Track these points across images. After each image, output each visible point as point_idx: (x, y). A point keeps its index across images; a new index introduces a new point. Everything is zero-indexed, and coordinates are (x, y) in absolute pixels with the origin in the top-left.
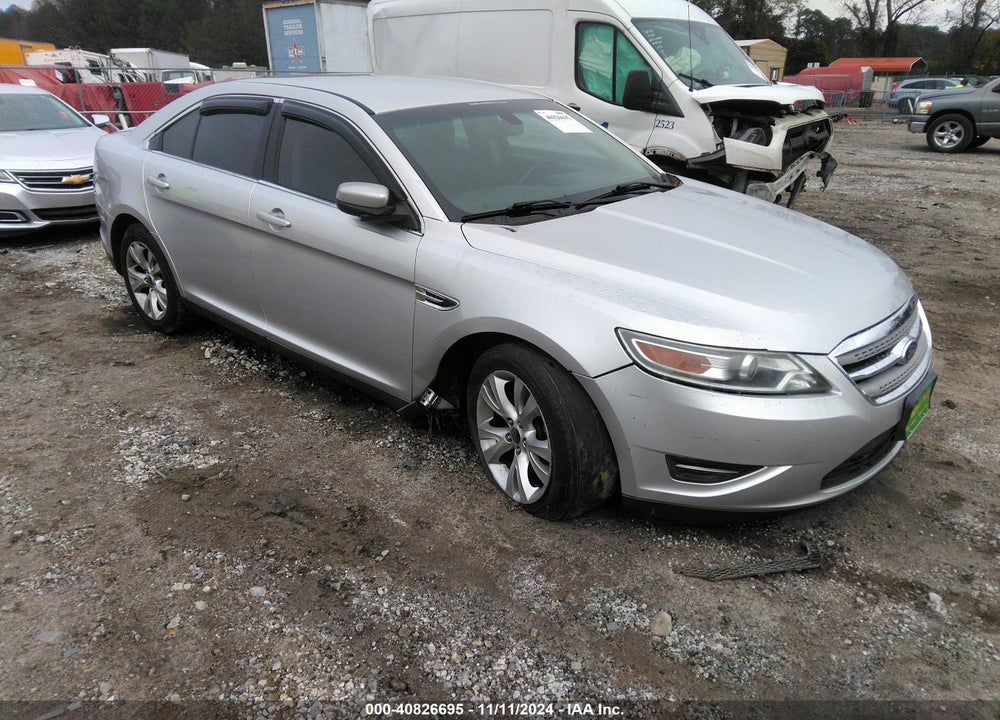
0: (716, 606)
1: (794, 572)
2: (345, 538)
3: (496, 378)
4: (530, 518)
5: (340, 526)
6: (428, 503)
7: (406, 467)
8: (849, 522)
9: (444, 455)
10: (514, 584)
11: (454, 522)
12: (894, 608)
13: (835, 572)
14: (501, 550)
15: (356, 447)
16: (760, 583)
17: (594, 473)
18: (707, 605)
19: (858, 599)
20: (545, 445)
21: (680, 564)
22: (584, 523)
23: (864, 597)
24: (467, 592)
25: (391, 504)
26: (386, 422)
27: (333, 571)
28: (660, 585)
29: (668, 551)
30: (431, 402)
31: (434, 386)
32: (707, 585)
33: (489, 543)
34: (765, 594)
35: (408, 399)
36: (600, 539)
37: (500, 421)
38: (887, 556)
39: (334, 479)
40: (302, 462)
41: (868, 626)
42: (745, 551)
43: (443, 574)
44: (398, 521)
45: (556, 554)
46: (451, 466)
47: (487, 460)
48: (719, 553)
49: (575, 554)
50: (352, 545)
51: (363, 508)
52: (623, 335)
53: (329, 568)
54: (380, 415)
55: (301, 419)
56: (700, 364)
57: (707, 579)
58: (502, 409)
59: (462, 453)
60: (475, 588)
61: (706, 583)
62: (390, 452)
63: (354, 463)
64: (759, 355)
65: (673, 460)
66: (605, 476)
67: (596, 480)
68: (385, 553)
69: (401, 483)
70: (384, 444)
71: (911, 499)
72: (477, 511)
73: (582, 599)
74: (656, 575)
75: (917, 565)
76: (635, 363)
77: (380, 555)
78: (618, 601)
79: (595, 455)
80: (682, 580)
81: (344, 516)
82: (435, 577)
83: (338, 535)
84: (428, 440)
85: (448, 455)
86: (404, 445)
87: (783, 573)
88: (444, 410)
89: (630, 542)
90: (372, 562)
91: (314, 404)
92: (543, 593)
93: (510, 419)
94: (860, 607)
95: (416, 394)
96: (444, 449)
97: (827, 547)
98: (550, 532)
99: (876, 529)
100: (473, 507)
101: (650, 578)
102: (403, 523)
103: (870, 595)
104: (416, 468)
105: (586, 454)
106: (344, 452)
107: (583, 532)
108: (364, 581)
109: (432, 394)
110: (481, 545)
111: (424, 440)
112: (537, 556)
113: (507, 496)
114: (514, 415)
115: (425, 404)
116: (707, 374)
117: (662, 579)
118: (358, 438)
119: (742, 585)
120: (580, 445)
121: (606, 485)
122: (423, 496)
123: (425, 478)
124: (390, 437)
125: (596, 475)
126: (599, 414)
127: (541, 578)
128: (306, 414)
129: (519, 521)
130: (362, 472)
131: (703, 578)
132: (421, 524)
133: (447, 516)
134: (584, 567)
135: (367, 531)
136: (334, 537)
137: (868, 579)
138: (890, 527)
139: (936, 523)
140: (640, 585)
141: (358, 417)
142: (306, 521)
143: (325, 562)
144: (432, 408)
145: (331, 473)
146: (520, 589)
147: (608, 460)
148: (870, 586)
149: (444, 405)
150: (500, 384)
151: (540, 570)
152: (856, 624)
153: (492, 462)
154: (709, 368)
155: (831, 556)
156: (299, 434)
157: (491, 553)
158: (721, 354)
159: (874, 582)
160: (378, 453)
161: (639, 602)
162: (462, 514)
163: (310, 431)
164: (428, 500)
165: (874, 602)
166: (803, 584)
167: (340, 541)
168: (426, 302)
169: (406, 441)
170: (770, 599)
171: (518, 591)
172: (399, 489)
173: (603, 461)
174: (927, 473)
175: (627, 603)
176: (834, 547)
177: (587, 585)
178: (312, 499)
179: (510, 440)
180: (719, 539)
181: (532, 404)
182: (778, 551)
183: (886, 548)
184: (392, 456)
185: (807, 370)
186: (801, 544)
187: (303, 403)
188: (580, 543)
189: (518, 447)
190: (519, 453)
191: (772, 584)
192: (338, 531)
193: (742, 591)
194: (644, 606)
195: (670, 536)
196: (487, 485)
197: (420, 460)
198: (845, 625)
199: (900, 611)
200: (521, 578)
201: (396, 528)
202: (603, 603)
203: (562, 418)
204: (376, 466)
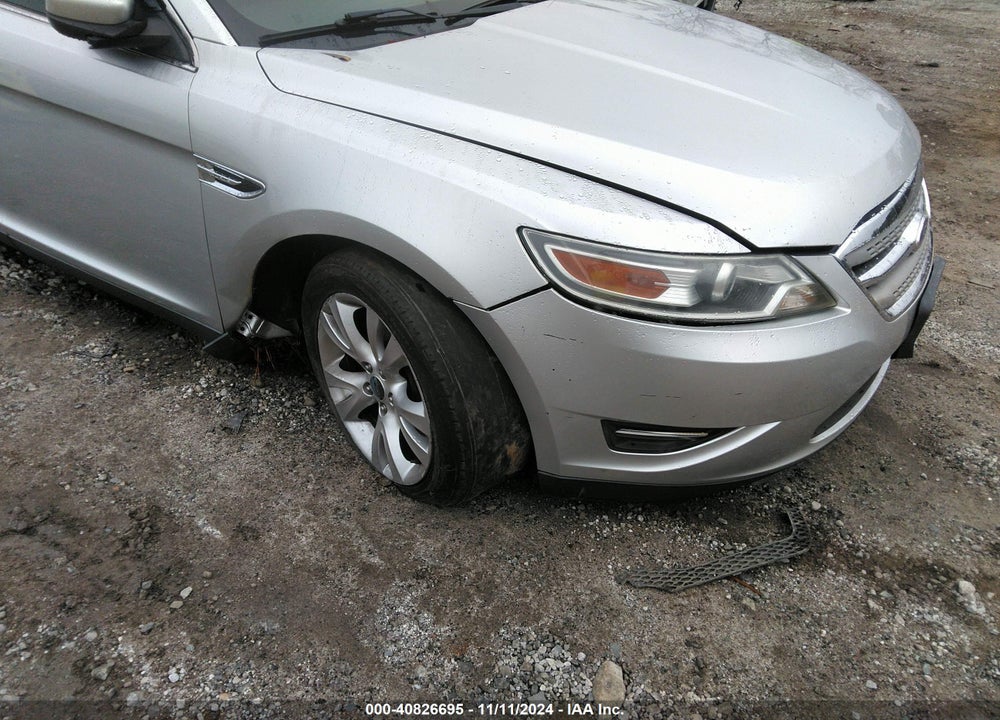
0: (682, 638)
1: (778, 564)
2: (125, 568)
3: (338, 304)
4: (408, 504)
5: (118, 545)
6: (257, 492)
7: (225, 429)
8: (830, 465)
9: (282, 404)
10: (385, 634)
11: (295, 523)
12: (919, 613)
13: (830, 555)
14: (367, 569)
15: (152, 399)
16: (737, 589)
17: (496, 449)
18: (669, 639)
19: (872, 603)
20: (419, 409)
21: (624, 567)
22: (485, 506)
23: (877, 598)
24: (313, 658)
25: (200, 498)
26: (197, 356)
27: (98, 641)
28: (601, 610)
29: (604, 545)
30: (254, 330)
31: (255, 306)
32: (665, 600)
33: (348, 558)
34: (745, 607)
35: (217, 328)
36: (510, 534)
37: (352, 365)
38: (892, 520)
39: (114, 460)
40: (67, 432)
41: (891, 650)
42: (709, 532)
43: (277, 626)
44: (209, 529)
45: (448, 569)
46: (293, 423)
47: (342, 416)
48: (675, 538)
49: (474, 566)
50: (135, 580)
51: (155, 511)
52: (532, 238)
53: (91, 635)
54: (189, 345)
55: (71, 358)
56: (654, 283)
57: (666, 590)
58: (353, 349)
59: (309, 401)
60: (325, 650)
61: (663, 596)
62: (203, 404)
63: (146, 428)
64: (740, 262)
65: (610, 426)
66: (512, 449)
67: (500, 457)
68: (185, 593)
69: (216, 458)
70: (194, 392)
71: (900, 422)
72: (331, 499)
73: (489, 652)
74: (594, 591)
75: (932, 534)
76: (551, 285)
77: (177, 597)
78: (543, 649)
79: (495, 423)
80: (630, 595)
81: (124, 527)
82: (263, 633)
83: (115, 562)
84: (259, 383)
85: (288, 404)
86: (224, 392)
87: (765, 567)
88: (277, 339)
89: (551, 533)
90: (165, 614)
91: (95, 330)
92: (430, 648)
93: (367, 364)
94: (875, 616)
95: (230, 320)
96: (283, 394)
97: (813, 511)
98: (436, 527)
99: (866, 475)
100: (325, 493)
101: (585, 599)
102: (217, 534)
103: (884, 594)
104: (241, 430)
105: (483, 425)
106: (134, 410)
107: (485, 522)
108: (148, 655)
109: (255, 319)
110: (335, 562)
111: (254, 383)
112: (419, 576)
113: (373, 469)
114: (372, 360)
115: (246, 333)
116: (662, 299)
117: (603, 598)
118: (156, 385)
119: (712, 594)
120: (473, 414)
121: (514, 459)
122: (250, 479)
123: (254, 446)
124: (202, 381)
125: (499, 450)
126: (498, 364)
127: (427, 617)
128: (79, 349)
129: (390, 512)
130: (158, 443)
131: (660, 590)
132: (244, 533)
133: (283, 512)
134: (488, 590)
135: (160, 551)
136: (109, 568)
137: (875, 563)
138: (883, 469)
139: (938, 458)
140: (571, 615)
141: (157, 349)
142: (67, 540)
143: (85, 625)
144: (256, 339)
145: (109, 450)
146: (394, 642)
147: (515, 427)
148: (879, 575)
149: (275, 331)
150: (346, 312)
151: (425, 603)
152: (875, 648)
153: (350, 418)
154: (668, 287)
155: (819, 527)
156: (67, 384)
157: (350, 579)
158: (686, 264)
159: (884, 568)
160: (184, 408)
161: (575, 648)
162: (307, 507)
163: (85, 377)
164: (258, 486)
165: (892, 606)
166: (795, 581)
167: (117, 575)
168: (216, 184)
169: (227, 385)
170: (754, 615)
171: (392, 648)
172: (213, 470)
173: (508, 430)
174: (910, 381)
175: (556, 651)
176: (821, 511)
177: (495, 625)
178: (77, 501)
179: (370, 392)
180: (673, 515)
181: (395, 350)
182: (751, 528)
183: (888, 508)
184: (205, 413)
185: (806, 280)
186: (778, 510)
187: (77, 330)
188: (481, 543)
189: (382, 404)
190: (385, 412)
191: (752, 587)
192: (115, 555)
193: (714, 605)
194: (582, 656)
195: (605, 517)
196: (345, 452)
197: (247, 416)
198: (862, 652)
199: (928, 618)
200: (396, 620)
201: (205, 542)
202: (520, 656)
203: (442, 375)
204: (181, 431)
